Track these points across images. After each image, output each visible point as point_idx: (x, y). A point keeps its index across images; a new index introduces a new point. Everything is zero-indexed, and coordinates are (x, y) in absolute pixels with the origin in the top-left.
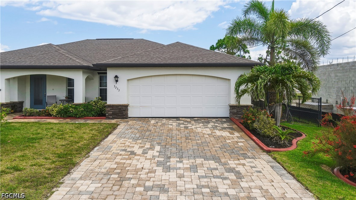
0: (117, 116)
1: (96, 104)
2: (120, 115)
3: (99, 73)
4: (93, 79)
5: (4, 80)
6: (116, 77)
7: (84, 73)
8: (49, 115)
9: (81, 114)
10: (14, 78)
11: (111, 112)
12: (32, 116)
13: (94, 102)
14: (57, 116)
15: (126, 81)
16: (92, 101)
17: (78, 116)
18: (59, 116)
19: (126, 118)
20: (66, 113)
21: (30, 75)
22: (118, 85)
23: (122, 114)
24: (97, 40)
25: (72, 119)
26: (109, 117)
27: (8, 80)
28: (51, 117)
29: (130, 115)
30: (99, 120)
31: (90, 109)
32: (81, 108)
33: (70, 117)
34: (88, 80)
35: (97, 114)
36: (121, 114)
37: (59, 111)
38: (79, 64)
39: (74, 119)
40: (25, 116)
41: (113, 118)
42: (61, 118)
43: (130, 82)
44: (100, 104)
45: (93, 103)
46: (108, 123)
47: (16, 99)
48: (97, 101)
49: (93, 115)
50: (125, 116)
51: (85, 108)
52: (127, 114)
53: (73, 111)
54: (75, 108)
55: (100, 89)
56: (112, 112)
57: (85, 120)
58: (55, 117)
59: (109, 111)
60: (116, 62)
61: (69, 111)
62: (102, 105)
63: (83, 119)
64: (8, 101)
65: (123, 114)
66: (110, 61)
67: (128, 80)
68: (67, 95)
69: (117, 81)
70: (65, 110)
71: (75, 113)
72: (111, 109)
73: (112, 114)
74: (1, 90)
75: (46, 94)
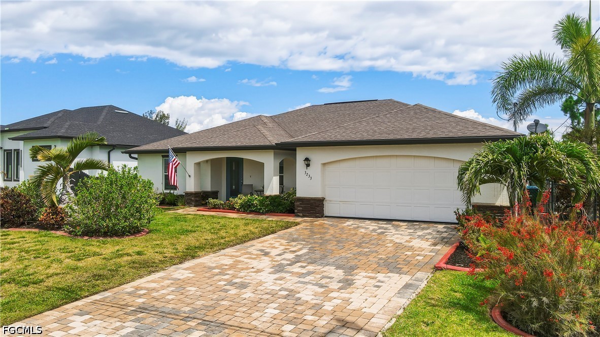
0: (308, 213)
2: (312, 212)
5: (193, 164)
6: (307, 159)
7: (276, 154)
8: (231, 208)
9: (265, 209)
10: (207, 161)
11: (301, 208)
12: (217, 209)
15: (321, 165)
17: (261, 212)
18: (241, 210)
19: (322, 216)
21: (227, 157)
22: (310, 170)
26: (299, 215)
27: (198, 164)
28: (234, 211)
29: (326, 213)
30: (285, 217)
33: (251, 212)
37: (242, 204)
38: (268, 144)
40: (210, 209)
41: (304, 216)
42: (244, 212)
43: (325, 166)
47: (208, 188)
50: (318, 213)
52: (322, 212)
57: (268, 216)
58: (238, 211)
59: (298, 207)
65: (315, 211)
66: (300, 138)
67: (324, 164)
69: (308, 165)
72: (300, 204)
73: (302, 210)
74: (190, 176)
75: (242, 183)
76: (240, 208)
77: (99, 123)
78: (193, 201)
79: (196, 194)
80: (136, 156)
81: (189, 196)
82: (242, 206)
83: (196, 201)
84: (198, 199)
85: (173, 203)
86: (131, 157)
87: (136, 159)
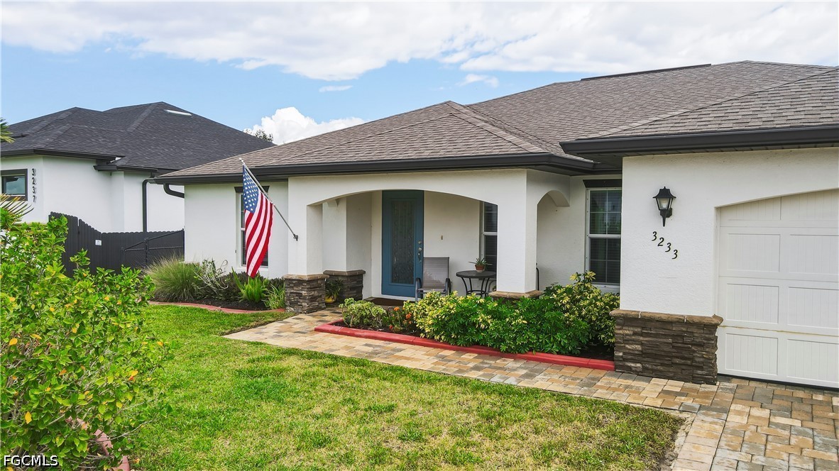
0: (662, 365)
1: (574, 301)
2: (677, 361)
3: (588, 184)
4: (568, 206)
5: (305, 208)
6: (665, 194)
7: (530, 180)
8: (410, 330)
9: (515, 339)
10: (338, 200)
11: (639, 347)
12: (367, 326)
13: (569, 291)
14: (437, 338)
15: (713, 212)
16: (560, 287)
17: (503, 348)
18: (440, 338)
20: (464, 328)
21: (384, 192)
22: (673, 230)
23: (689, 359)
24: (584, 82)
25: (485, 353)
26: (630, 368)
27: (318, 207)
28: (417, 340)
29: (722, 367)
30: (585, 373)
31: (549, 322)
32: (516, 317)
34: (546, 208)
35: (576, 343)
36: (683, 358)
37: (442, 320)
38: (513, 150)
39: (491, 355)
40: (348, 324)
41: (647, 374)
42: (448, 344)
43: (728, 216)
44: (590, 304)
45: (562, 298)
46: (626, 409)
47: (341, 264)
48: (579, 286)
49: (563, 347)
50: (701, 368)
51: (533, 315)
52: (711, 362)
53: (489, 325)
54: (496, 315)
55: (593, 241)
56: (642, 344)
57: (532, 364)
58: (430, 341)
59: (627, 341)
60: (664, 129)
61: (474, 324)
62: (596, 306)
63: (524, 358)
64: (318, 271)
65: (692, 359)
66: (639, 127)
67: (720, 209)
68: (483, 257)
69: (666, 213)
70: (461, 320)
71: (495, 335)
72: (635, 334)
73: (643, 354)
74: (296, 237)
75: (422, 252)
76: (437, 332)
77: (132, 128)
78: (304, 298)
79: (312, 282)
80: (180, 189)
81: (295, 285)
82: (441, 325)
83: (313, 299)
84: (315, 293)
85: (257, 301)
86: (169, 192)
87: (181, 195)
